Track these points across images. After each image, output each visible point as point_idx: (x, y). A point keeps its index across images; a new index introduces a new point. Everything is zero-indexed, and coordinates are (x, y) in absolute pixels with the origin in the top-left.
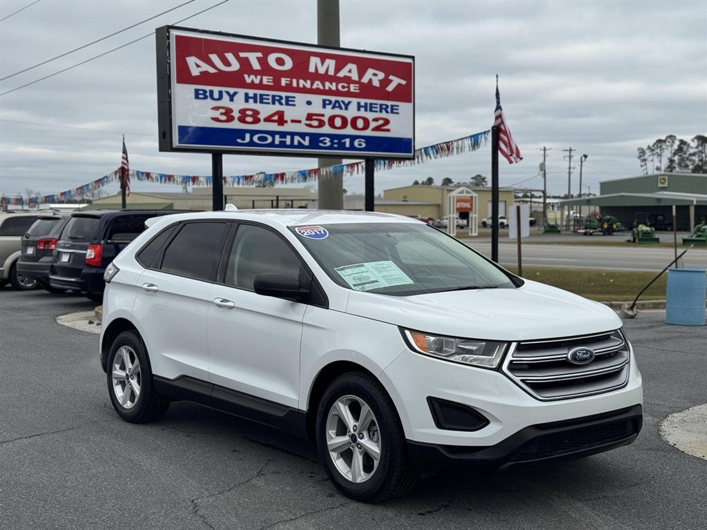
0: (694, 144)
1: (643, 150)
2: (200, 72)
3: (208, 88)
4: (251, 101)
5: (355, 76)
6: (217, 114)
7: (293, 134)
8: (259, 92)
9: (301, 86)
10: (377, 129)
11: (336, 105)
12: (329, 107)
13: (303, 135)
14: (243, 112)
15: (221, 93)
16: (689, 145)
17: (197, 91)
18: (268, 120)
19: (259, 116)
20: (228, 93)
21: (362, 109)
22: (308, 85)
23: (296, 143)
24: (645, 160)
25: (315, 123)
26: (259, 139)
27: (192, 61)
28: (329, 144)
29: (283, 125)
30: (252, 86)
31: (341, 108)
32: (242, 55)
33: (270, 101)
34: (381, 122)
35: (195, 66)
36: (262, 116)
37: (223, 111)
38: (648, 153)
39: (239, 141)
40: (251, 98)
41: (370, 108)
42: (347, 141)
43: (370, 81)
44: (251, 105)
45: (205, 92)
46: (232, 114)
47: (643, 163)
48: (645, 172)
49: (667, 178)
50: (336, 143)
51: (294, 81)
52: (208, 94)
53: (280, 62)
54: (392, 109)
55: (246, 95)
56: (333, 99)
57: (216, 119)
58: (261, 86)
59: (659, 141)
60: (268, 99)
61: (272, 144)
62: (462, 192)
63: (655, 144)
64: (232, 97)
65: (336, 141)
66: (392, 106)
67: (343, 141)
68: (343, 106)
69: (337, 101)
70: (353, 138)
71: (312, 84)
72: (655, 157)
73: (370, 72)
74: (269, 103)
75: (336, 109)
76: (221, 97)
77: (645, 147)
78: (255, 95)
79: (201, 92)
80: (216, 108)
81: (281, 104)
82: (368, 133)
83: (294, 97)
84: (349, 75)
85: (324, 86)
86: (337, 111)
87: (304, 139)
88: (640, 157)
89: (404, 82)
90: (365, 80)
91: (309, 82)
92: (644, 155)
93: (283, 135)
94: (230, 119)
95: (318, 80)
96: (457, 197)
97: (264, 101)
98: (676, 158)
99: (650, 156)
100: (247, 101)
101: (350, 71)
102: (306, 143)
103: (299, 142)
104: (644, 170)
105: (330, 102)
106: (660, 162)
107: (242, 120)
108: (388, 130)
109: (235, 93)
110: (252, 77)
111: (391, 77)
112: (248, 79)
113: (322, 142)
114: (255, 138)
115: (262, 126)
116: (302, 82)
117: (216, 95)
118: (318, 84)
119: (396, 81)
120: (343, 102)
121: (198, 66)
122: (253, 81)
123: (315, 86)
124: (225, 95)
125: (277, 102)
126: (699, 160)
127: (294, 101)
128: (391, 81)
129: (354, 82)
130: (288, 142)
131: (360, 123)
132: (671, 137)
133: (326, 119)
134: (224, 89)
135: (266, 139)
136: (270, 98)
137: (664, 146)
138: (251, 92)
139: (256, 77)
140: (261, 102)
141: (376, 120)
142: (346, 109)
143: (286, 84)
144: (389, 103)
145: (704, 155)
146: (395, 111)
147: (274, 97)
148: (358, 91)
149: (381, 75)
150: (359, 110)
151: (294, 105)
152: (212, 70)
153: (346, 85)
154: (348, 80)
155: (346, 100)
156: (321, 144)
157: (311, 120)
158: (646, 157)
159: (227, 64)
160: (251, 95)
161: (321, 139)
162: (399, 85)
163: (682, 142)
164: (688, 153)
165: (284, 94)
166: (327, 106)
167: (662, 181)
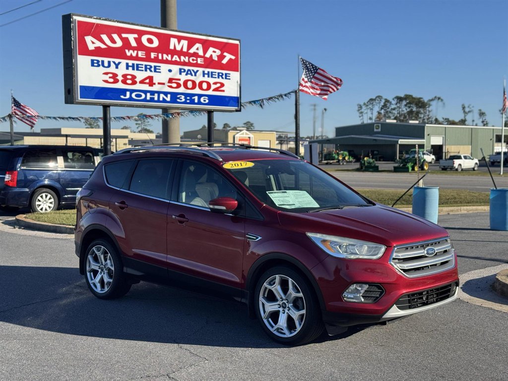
0: (394, 102)
1: (360, 105)
2: (95, 48)
3: (100, 59)
4: (130, 68)
5: (201, 53)
6: (107, 77)
7: (159, 93)
8: (136, 62)
9: (165, 58)
10: (216, 90)
11: (188, 73)
12: (184, 74)
13: (166, 94)
14: (125, 76)
15: (109, 62)
16: (391, 103)
17: (92, 61)
18: (142, 82)
19: (136, 80)
20: (114, 62)
21: (206, 76)
22: (169, 58)
23: (161, 99)
24: (362, 113)
25: (174, 85)
26: (136, 96)
27: (89, 39)
28: (183, 100)
29: (152, 86)
30: (131, 58)
31: (192, 75)
32: (124, 35)
33: (144, 69)
34: (219, 85)
35: (91, 42)
36: (138, 80)
37: (111, 75)
38: (364, 108)
39: (122, 97)
40: (130, 66)
41: (211, 75)
42: (196, 98)
43: (211, 56)
44: (130, 71)
45: (98, 61)
46: (117, 78)
47: (361, 115)
48: (362, 121)
49: (380, 125)
50: (188, 100)
51: (160, 55)
52: (100, 63)
53: (150, 41)
54: (226, 76)
55: (127, 64)
56: (187, 68)
57: (106, 81)
58: (137, 58)
59: (371, 100)
60: (142, 67)
61: (145, 100)
62: (243, 134)
63: (369, 101)
64: (117, 66)
65: (188, 98)
66: (226, 74)
67: (193, 98)
68: (193, 74)
69: (189, 70)
70: (200, 96)
71: (172, 58)
72: (369, 110)
73: (211, 50)
74: (143, 70)
75: (188, 75)
76: (109, 66)
77: (362, 104)
78: (133, 64)
79: (95, 62)
80: (106, 74)
81: (151, 71)
82: (210, 92)
83: (160, 67)
84: (197, 51)
85: (180, 59)
86: (189, 77)
87: (167, 96)
88: (359, 110)
89: (233, 57)
90: (208, 55)
91: (170, 56)
92: (361, 109)
93: (152, 93)
94: (116, 81)
95: (176, 55)
96: (239, 137)
97: (140, 69)
98: (383, 111)
99: (365, 110)
100: (127, 68)
101: (197, 49)
102: (168, 99)
103: (163, 98)
104: (361, 119)
105: (185, 71)
106: (372, 114)
107: (124, 82)
108: (223, 91)
109: (119, 63)
110: (131, 51)
111: (225, 54)
112: (128, 53)
113: (179, 98)
114: (133, 95)
115: (138, 86)
116: (165, 56)
117: (106, 64)
118: (176, 58)
119: (228, 57)
120: (193, 71)
121: (93, 43)
122: (131, 54)
123: (174, 59)
124: (112, 64)
125: (148, 70)
126: (398, 113)
127: (160, 69)
128: (225, 56)
129: (200, 57)
130: (156, 99)
131: (205, 86)
132: (379, 97)
133: (181, 82)
134: (111, 60)
135: (140, 96)
136: (144, 66)
137: (374, 103)
138: (130, 62)
139: (134, 52)
140: (137, 69)
141: (215, 83)
142: (195, 75)
143: (154, 57)
144: (224, 72)
145: (401, 110)
146: (228, 77)
147: (146, 66)
148: (203, 63)
149: (218, 52)
150: (204, 76)
151: (160, 72)
152: (103, 46)
153: (195, 58)
154: (196, 55)
155: (196, 69)
156: (178, 100)
157: (172, 83)
158: (363, 110)
159: (114, 41)
160: (130, 64)
161: (178, 96)
162: (231, 59)
163: (387, 101)
164: (390, 108)
165: (153, 64)
166: (182, 73)
167: (377, 127)
